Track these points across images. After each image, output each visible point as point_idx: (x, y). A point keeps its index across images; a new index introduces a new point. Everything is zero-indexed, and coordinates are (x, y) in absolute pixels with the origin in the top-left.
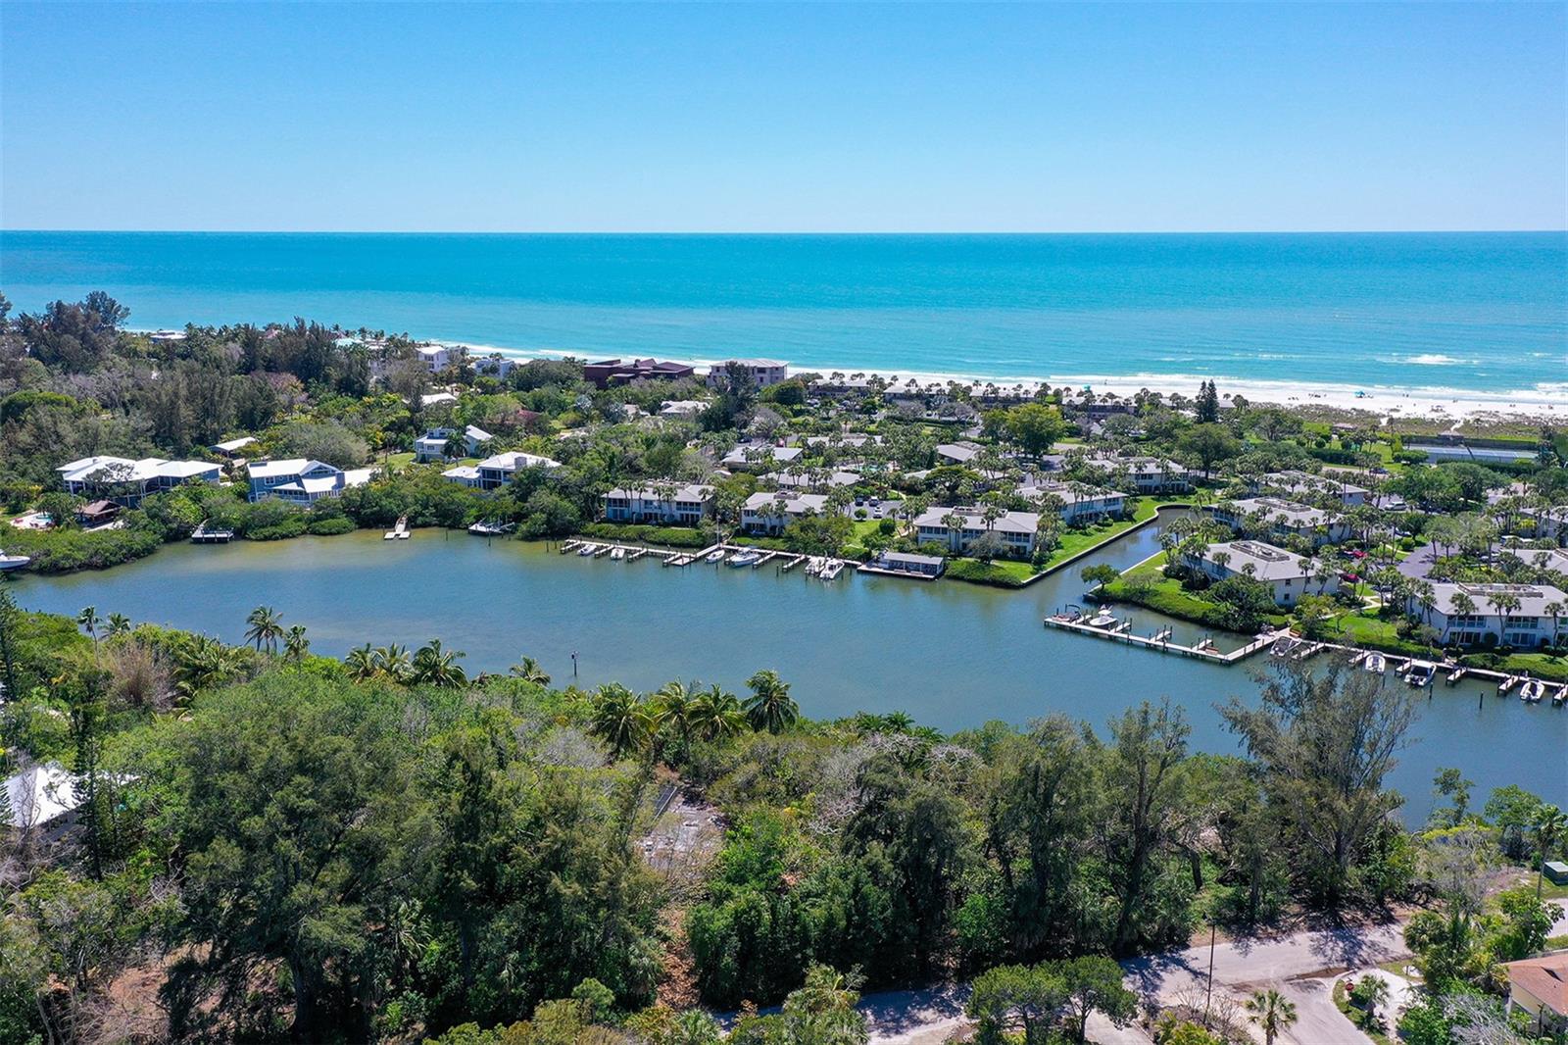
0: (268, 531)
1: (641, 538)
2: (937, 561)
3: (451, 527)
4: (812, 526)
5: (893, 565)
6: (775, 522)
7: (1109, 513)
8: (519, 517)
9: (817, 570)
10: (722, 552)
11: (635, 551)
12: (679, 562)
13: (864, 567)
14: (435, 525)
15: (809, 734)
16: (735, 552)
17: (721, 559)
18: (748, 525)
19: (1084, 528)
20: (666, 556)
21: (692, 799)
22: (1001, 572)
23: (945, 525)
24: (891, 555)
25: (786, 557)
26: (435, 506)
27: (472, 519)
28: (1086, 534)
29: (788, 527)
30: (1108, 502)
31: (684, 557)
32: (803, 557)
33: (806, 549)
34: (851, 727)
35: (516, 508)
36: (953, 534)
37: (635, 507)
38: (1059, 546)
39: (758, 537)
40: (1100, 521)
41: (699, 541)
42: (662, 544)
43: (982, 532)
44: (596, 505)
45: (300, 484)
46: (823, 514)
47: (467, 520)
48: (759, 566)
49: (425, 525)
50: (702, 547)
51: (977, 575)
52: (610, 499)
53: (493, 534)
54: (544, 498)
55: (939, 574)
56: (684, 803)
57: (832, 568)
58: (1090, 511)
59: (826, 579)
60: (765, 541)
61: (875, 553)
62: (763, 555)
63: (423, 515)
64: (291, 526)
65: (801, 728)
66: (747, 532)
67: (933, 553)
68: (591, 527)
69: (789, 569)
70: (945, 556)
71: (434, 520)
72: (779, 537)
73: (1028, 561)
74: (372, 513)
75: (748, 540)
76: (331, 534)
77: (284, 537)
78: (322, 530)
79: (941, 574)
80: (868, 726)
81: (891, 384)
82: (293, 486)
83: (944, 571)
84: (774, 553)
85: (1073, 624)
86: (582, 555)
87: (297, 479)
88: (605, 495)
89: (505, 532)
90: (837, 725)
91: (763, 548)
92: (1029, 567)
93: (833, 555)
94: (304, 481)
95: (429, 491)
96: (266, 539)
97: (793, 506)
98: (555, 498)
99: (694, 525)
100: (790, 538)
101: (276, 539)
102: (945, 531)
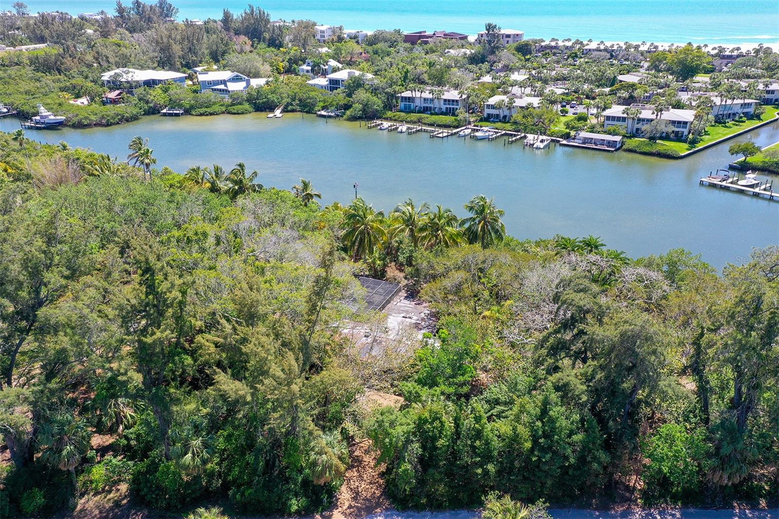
0: (202, 110)
1: (419, 121)
2: (618, 138)
3: (308, 112)
4: (530, 114)
5: (586, 140)
6: (507, 112)
7: (743, 113)
8: (347, 107)
9: (532, 142)
10: (470, 130)
11: (414, 128)
12: (441, 135)
13: (565, 142)
14: (299, 111)
15: (514, 250)
16: (477, 130)
17: (468, 135)
18: (489, 115)
19: (725, 123)
20: (433, 132)
21: (413, 294)
22: (665, 148)
23: (625, 115)
24: (583, 134)
25: (511, 135)
26: (300, 100)
27: (320, 108)
28: (726, 127)
29: (514, 115)
30: (744, 105)
31: (445, 132)
32: (523, 135)
33: (525, 130)
34: (549, 245)
35: (345, 102)
36: (630, 121)
37: (418, 103)
38: (706, 133)
39: (494, 122)
40: (737, 118)
41: (455, 124)
42: (431, 125)
43: (652, 120)
44: (394, 101)
45: (226, 85)
46: (539, 107)
47: (316, 108)
48: (493, 139)
49: (293, 111)
50: (457, 127)
51: (647, 149)
52: (402, 97)
53: (330, 117)
54: (362, 95)
55: (617, 148)
56: (406, 298)
57: (542, 141)
58: (730, 112)
59: (537, 148)
60: (499, 125)
61: (573, 133)
62: (496, 133)
63: (292, 105)
64: (216, 108)
65: (507, 244)
66: (488, 119)
67: (614, 133)
68: (389, 114)
69: (512, 142)
70: (624, 136)
71: (298, 108)
72: (508, 122)
73: (685, 141)
74: (263, 103)
75: (488, 124)
76: (238, 114)
77: (211, 114)
78: (233, 111)
79: (619, 149)
80: (564, 246)
81: (588, 44)
82: (222, 87)
83: (622, 146)
84: (504, 132)
85: (724, 183)
86: (381, 129)
87: (224, 82)
88: (399, 95)
89: (338, 116)
90: (538, 244)
91: (497, 129)
92: (686, 146)
93: (545, 134)
94: (228, 84)
95: (297, 90)
96: (201, 115)
97: (519, 103)
98: (368, 94)
99: (454, 115)
100: (515, 123)
101: (207, 115)
102: (624, 119)
